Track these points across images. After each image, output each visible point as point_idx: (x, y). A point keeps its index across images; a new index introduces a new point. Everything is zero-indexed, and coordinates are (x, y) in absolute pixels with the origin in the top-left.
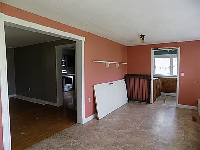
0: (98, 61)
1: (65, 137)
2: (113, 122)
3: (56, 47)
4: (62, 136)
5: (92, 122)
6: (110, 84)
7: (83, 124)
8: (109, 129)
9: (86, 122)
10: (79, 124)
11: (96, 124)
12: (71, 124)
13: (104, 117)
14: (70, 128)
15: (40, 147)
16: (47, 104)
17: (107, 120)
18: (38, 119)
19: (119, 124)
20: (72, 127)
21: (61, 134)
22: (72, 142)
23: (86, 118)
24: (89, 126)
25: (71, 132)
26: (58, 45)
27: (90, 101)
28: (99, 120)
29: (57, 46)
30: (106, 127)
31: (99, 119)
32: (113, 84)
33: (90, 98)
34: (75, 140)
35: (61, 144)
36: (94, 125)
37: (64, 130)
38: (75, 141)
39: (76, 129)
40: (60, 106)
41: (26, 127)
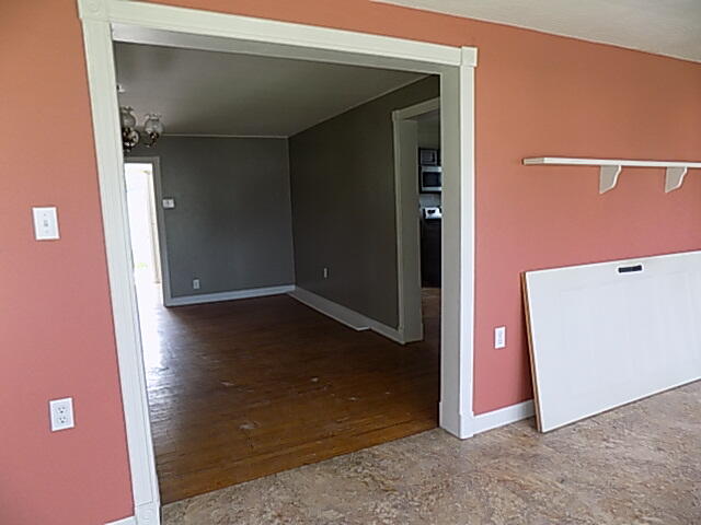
0: (547, 160)
1: (367, 480)
2: (614, 462)
3: (396, 115)
4: (356, 471)
5: (503, 438)
6: (621, 270)
7: (463, 437)
8: (572, 498)
9: (478, 432)
10: (448, 433)
11: (520, 451)
12: (417, 428)
13: (574, 423)
14: (402, 446)
15: (265, 498)
16: (370, 330)
17: (584, 440)
18: (315, 380)
19: (644, 484)
20: (414, 441)
21: (358, 464)
22: (381, 516)
23: (475, 414)
24: (484, 455)
25: (398, 466)
26: (399, 109)
27: (500, 342)
28: (541, 432)
29: (398, 112)
30: (562, 482)
31: (544, 430)
32: (639, 268)
33: (500, 333)
34: (395, 507)
35: (336, 510)
36: (508, 455)
37: (376, 450)
38: (395, 513)
39: (424, 457)
40: (407, 343)
41: (268, 402)
